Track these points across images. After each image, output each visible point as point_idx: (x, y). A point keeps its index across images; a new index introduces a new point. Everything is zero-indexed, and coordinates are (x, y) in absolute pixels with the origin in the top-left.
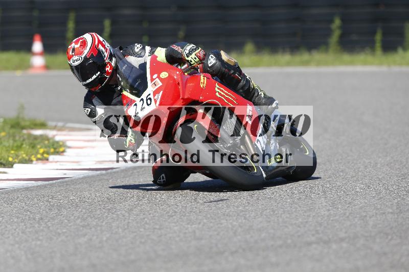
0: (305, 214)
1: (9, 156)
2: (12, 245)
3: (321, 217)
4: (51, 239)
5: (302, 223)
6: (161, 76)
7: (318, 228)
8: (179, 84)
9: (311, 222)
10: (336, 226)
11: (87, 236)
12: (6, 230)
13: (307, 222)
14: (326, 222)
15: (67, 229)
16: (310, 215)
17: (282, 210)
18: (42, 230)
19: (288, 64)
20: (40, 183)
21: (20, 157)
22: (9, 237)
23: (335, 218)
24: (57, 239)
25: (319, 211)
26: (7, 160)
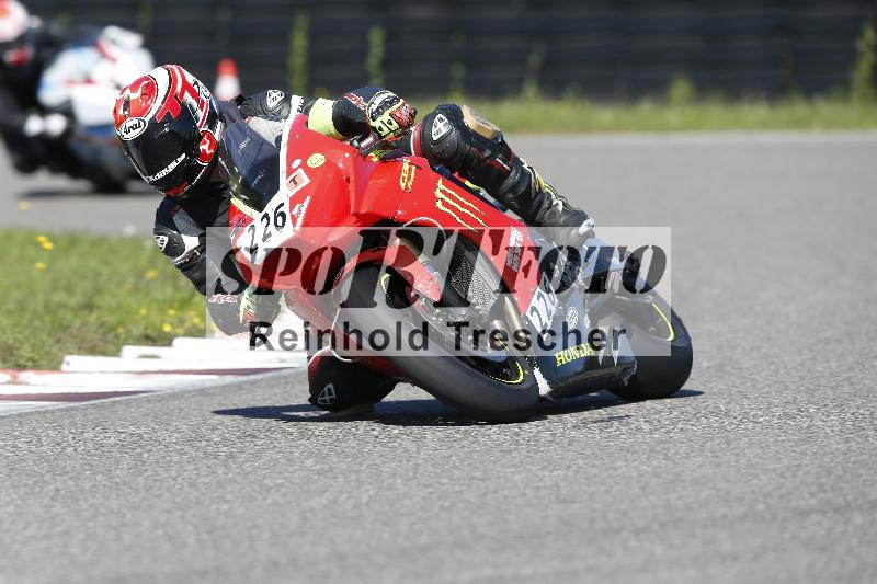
0: (795, 449)
1: (163, 322)
2: (169, 512)
3: (831, 456)
4: (251, 499)
5: (788, 467)
6: (309, 163)
7: (823, 480)
8: (348, 180)
9: (807, 465)
10: (861, 475)
11: (327, 494)
12: (156, 480)
13: (799, 465)
14: (839, 467)
15: (285, 478)
16: (807, 449)
17: (745, 439)
18: (233, 481)
19: (764, 126)
20: (229, 379)
21: (188, 324)
22: (161, 495)
23: (860, 458)
24: (265, 499)
25: (825, 443)
26: (160, 330)
